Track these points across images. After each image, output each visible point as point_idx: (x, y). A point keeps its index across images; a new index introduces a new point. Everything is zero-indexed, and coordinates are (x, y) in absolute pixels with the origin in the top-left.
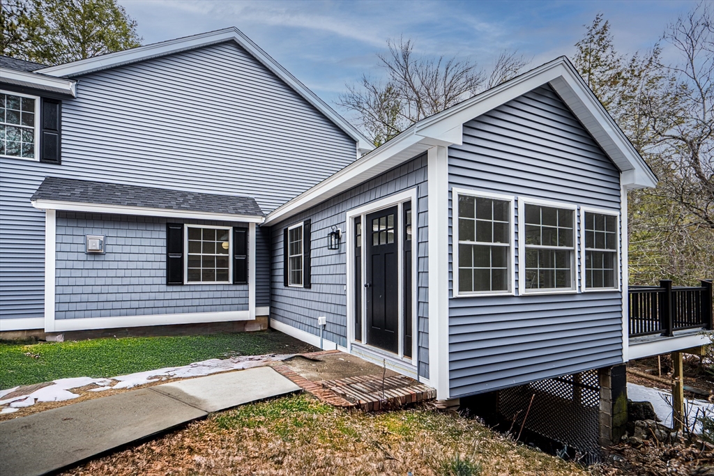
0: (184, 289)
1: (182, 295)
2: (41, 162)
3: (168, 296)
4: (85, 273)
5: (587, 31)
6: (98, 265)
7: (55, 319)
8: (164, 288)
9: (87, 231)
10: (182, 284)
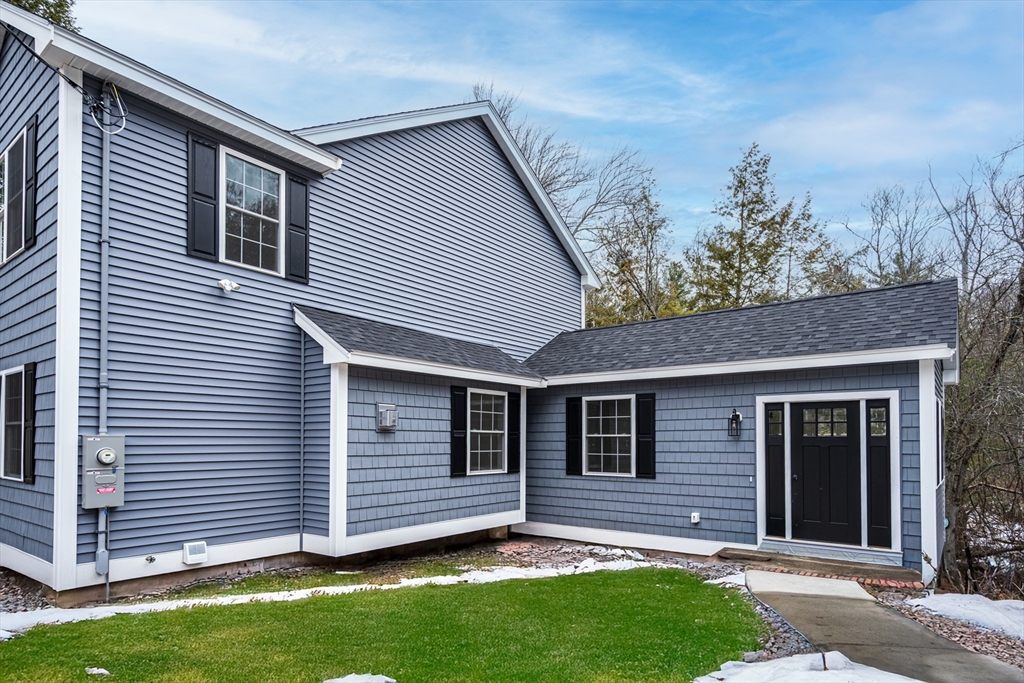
0: (466, 481)
1: (469, 491)
2: (286, 279)
3: (452, 493)
4: (376, 462)
5: (742, 157)
6: (388, 449)
7: (347, 535)
8: (448, 481)
9: (378, 397)
10: (465, 475)
